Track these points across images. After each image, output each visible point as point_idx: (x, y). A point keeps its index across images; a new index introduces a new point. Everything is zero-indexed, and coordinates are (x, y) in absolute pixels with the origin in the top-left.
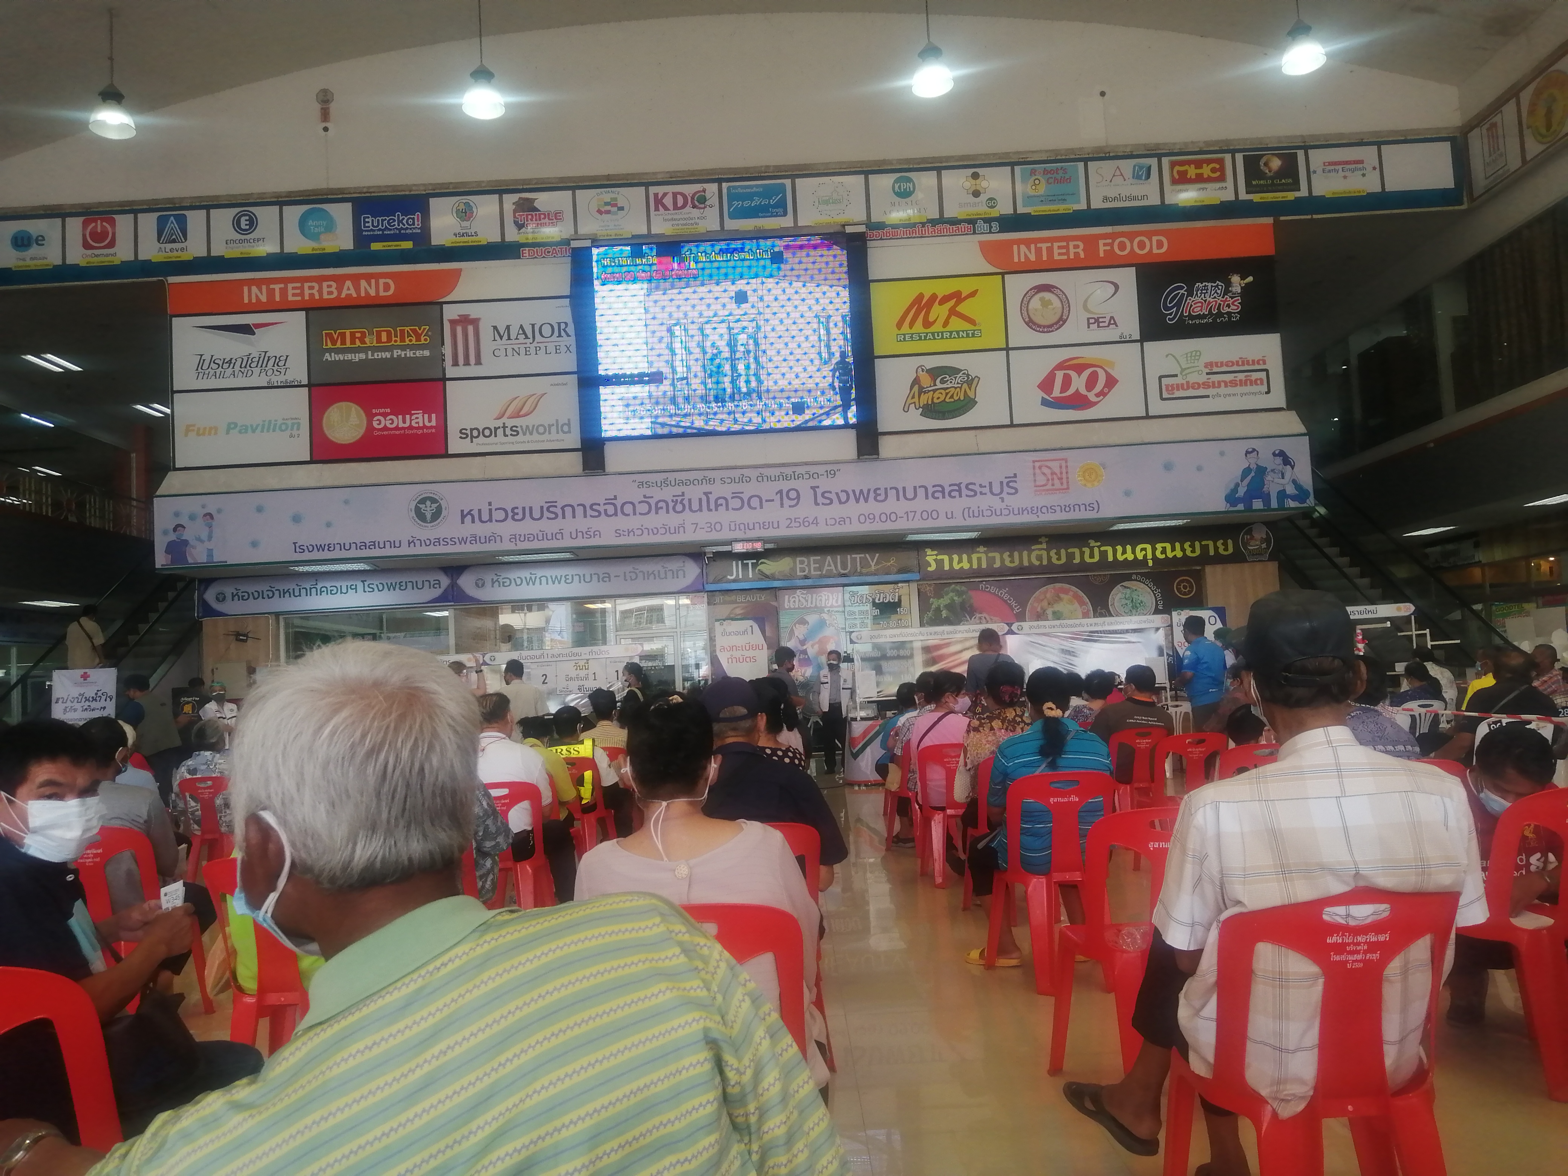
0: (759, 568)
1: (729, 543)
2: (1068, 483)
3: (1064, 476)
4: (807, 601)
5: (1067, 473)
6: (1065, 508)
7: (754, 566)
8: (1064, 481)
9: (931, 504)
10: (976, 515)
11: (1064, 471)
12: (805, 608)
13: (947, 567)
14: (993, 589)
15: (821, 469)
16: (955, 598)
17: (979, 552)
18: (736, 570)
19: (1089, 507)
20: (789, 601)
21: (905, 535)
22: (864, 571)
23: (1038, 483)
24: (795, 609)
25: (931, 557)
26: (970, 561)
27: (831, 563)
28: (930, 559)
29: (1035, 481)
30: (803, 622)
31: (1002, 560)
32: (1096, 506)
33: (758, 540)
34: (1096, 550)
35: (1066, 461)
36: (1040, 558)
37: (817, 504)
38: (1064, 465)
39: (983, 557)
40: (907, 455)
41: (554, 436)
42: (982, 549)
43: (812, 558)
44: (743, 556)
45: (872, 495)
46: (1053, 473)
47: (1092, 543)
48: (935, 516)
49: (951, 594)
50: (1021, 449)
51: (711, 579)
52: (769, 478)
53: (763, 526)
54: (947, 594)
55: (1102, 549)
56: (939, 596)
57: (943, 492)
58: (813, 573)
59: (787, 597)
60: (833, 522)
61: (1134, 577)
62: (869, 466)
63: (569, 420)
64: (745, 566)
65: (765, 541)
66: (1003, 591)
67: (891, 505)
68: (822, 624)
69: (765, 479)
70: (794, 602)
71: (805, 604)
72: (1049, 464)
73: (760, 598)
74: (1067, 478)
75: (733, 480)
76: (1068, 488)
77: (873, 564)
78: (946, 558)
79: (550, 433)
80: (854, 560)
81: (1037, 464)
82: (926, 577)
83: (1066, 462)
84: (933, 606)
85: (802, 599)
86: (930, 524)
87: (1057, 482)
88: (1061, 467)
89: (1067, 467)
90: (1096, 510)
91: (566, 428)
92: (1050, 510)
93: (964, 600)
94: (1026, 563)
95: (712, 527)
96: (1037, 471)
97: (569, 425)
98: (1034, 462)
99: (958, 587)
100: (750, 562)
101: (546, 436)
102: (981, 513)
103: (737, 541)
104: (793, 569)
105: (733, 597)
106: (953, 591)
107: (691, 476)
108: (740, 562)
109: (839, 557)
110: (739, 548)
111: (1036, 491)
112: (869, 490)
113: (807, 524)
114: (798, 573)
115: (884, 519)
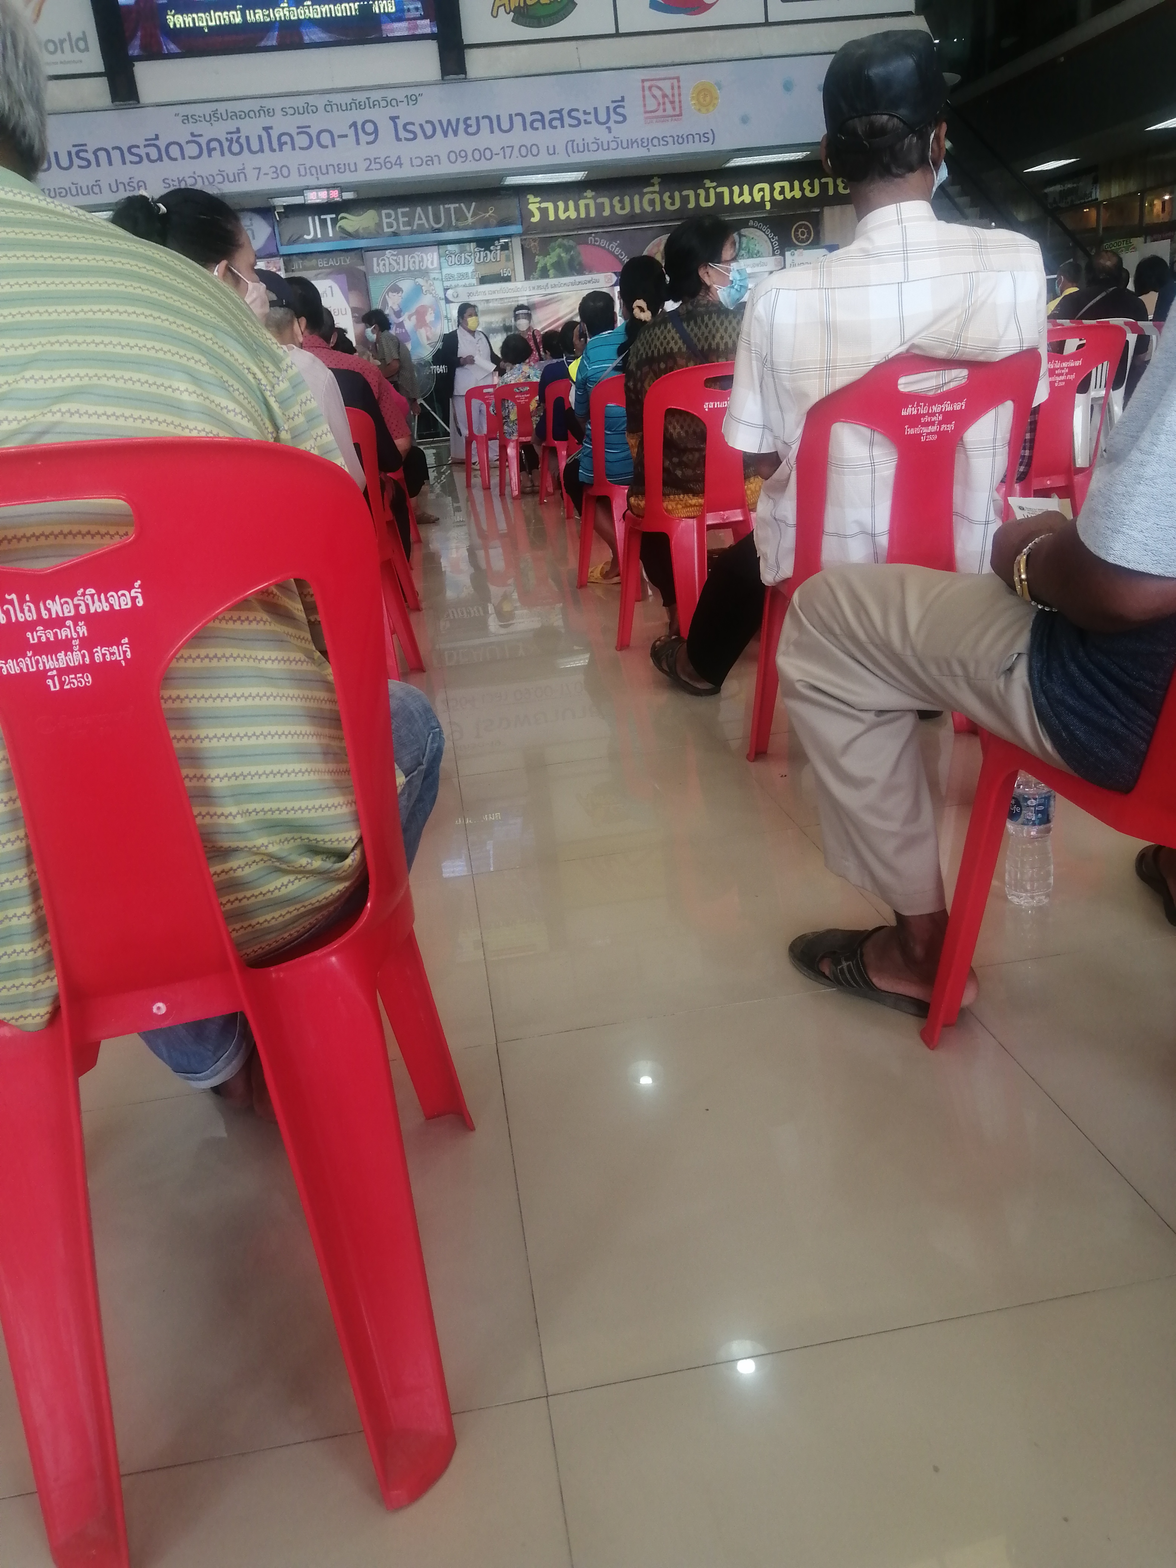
0: (338, 225)
1: (300, 192)
2: (680, 107)
3: (677, 99)
4: (398, 264)
5: (680, 95)
6: (679, 139)
7: (334, 222)
8: (677, 105)
9: (530, 137)
10: (581, 149)
11: (676, 91)
12: (398, 272)
13: (552, 218)
14: (603, 243)
15: (400, 94)
16: (563, 255)
17: (586, 198)
18: (313, 227)
19: (704, 137)
20: (378, 265)
21: (502, 177)
22: (460, 224)
23: (649, 109)
24: (385, 273)
25: (534, 204)
26: (577, 209)
27: (422, 216)
28: (533, 207)
29: (645, 105)
30: (396, 289)
31: (612, 207)
32: (710, 136)
33: (334, 187)
34: (712, 191)
35: (678, 79)
36: (652, 202)
37: (398, 139)
38: (676, 85)
39: (591, 203)
40: (499, 74)
41: (68, 55)
42: (589, 193)
43: (400, 211)
44: (319, 209)
45: (462, 126)
46: (665, 96)
47: (708, 183)
48: (535, 151)
49: (558, 250)
50: (629, 65)
51: (286, 238)
52: (339, 107)
53: (339, 168)
54: (554, 250)
55: (719, 190)
56: (545, 253)
57: (542, 121)
58: (402, 228)
59: (375, 260)
60: (419, 162)
61: (751, 223)
62: (455, 89)
63: (84, 33)
64: (323, 223)
65: (342, 188)
66: (614, 244)
67: (486, 139)
68: (418, 291)
69: (335, 107)
70: (384, 265)
71: (396, 267)
72: (660, 84)
73: (345, 261)
74: (680, 102)
75: (296, 111)
76: (680, 115)
77: (469, 215)
78: (550, 206)
79: (63, 52)
80: (448, 211)
81: (647, 84)
82: (529, 229)
83: (679, 81)
84: (539, 266)
85: (392, 262)
86: (530, 162)
87: (669, 106)
88: (673, 88)
89: (679, 87)
90: (711, 141)
91: (82, 45)
92: (662, 142)
93: (572, 256)
94: (637, 210)
95: (278, 172)
96: (647, 92)
97: (84, 39)
98: (643, 81)
99: (565, 242)
100: (328, 217)
101: (59, 56)
102: (586, 148)
103: (308, 188)
104: (379, 225)
105: (314, 262)
106: (559, 246)
107: (246, 106)
108: (317, 218)
109: (430, 208)
110: (314, 197)
111: (647, 118)
112: (458, 120)
113: (389, 165)
114: (386, 230)
115: (477, 156)
